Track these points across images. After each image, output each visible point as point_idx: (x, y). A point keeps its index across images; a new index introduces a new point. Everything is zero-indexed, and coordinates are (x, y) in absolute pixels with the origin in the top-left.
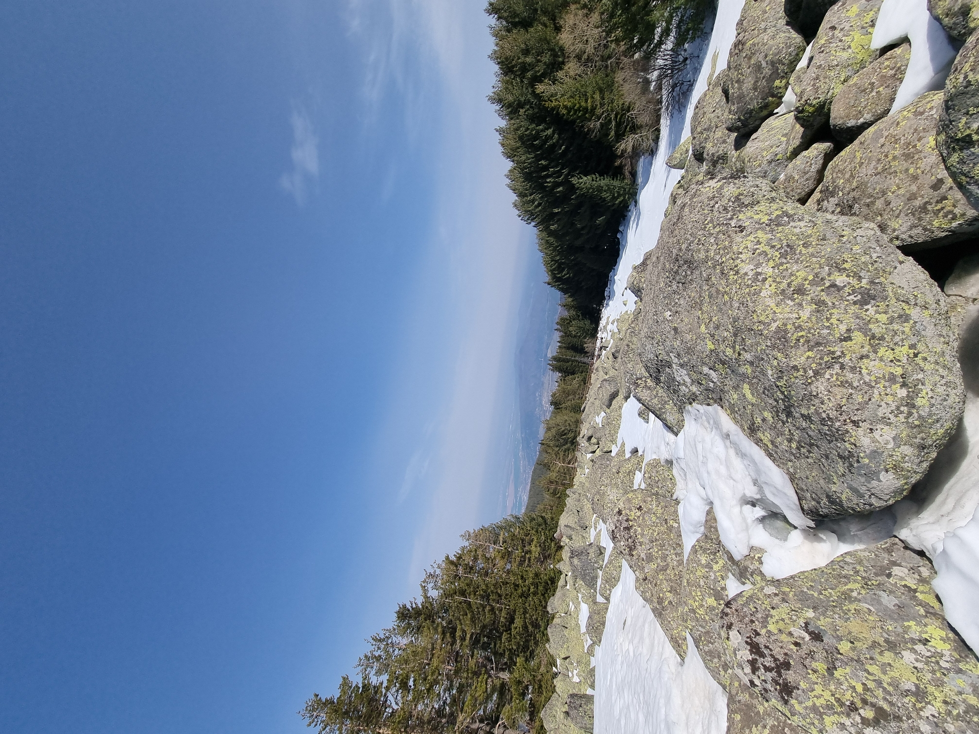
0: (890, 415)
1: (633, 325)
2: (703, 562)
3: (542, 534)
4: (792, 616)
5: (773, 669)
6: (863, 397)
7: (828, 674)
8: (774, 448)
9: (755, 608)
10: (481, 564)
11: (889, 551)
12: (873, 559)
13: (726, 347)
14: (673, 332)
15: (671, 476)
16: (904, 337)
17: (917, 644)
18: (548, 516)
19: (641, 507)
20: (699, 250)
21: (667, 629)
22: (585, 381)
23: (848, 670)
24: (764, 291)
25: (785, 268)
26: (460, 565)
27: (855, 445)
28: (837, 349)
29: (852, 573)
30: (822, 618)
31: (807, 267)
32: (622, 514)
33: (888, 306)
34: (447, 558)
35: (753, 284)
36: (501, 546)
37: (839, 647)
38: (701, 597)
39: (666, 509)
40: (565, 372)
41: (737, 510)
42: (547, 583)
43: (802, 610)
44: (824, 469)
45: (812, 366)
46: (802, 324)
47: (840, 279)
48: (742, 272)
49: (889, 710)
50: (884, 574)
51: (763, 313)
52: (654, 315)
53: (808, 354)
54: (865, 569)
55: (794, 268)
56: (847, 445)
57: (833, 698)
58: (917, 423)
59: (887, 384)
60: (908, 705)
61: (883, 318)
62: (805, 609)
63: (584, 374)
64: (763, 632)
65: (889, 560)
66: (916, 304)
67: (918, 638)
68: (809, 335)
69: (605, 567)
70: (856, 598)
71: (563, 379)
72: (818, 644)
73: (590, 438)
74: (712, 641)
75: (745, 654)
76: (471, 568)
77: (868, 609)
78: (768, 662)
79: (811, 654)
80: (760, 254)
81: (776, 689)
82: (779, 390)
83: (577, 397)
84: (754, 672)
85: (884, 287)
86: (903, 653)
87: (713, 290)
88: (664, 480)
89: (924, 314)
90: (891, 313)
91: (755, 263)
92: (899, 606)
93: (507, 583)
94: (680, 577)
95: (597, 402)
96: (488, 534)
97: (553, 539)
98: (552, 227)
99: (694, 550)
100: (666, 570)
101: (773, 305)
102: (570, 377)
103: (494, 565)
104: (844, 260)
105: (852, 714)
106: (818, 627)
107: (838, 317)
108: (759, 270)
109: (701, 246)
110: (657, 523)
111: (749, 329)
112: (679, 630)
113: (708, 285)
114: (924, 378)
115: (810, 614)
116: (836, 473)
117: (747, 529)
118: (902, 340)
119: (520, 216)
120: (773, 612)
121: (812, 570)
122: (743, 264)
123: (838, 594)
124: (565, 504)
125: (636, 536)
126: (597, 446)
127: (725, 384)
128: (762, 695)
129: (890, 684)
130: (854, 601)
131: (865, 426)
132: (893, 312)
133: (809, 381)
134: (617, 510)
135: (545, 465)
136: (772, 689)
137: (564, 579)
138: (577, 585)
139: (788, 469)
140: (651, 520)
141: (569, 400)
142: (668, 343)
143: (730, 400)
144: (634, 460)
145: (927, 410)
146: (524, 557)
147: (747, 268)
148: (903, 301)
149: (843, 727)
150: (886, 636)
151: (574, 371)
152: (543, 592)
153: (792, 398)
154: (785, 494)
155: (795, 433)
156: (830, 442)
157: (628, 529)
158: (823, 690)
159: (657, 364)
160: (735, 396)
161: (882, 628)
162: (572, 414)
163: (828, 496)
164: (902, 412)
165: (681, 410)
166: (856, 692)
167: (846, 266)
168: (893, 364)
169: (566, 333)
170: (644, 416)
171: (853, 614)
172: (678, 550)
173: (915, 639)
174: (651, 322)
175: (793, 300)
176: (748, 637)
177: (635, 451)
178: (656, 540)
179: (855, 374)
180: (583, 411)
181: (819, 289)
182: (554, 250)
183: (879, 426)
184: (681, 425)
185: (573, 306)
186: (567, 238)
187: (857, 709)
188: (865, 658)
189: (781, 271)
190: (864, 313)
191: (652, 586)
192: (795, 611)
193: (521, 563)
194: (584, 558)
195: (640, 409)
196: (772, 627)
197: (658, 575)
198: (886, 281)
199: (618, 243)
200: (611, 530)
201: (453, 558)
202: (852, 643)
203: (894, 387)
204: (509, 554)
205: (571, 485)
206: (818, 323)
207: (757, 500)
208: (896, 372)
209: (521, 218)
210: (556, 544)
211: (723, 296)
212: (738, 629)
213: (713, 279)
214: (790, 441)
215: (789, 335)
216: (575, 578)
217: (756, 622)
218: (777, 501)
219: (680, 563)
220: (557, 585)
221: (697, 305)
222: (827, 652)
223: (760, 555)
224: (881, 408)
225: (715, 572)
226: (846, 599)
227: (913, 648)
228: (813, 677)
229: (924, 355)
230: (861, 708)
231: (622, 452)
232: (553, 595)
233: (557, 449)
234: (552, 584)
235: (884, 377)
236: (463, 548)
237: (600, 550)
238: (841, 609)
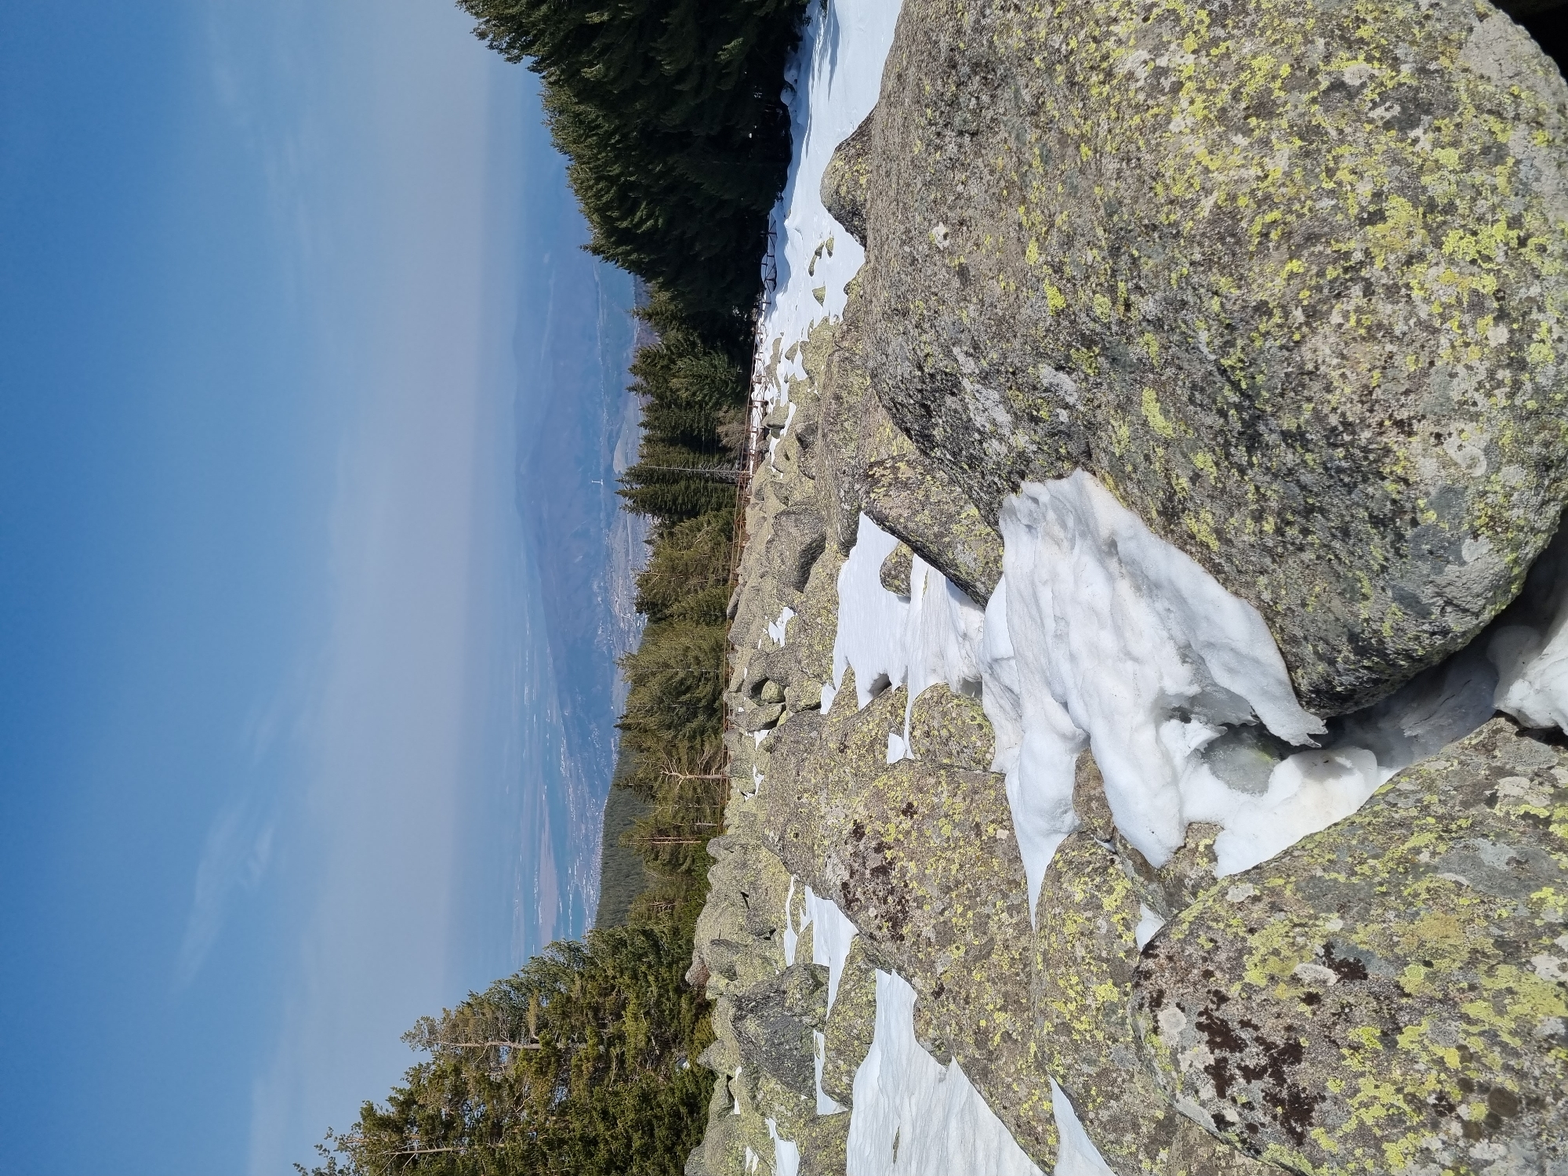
0: (1476, 395)
1: (846, 344)
2: (1079, 897)
3: (651, 978)
4: (1294, 937)
5: (1264, 1069)
6: (1417, 360)
7: (1385, 1046)
8: (1224, 548)
9: (1212, 940)
10: (477, 1106)
11: (1487, 748)
12: (1456, 773)
13: (1094, 292)
14: (956, 283)
15: (979, 720)
16: (1496, 200)
17: (1561, 934)
18: (661, 927)
19: (910, 805)
20: (1007, 27)
21: (1002, 1105)
22: (730, 532)
23: (1426, 1026)
24: (1177, 119)
25: (1224, 50)
26: (413, 1123)
27: (1406, 481)
28: (1354, 246)
29: (1414, 812)
30: (1359, 926)
31: (1275, 43)
32: (863, 834)
33: (1458, 126)
34: (369, 1112)
35: (1150, 102)
36: (533, 1041)
37: (1402, 981)
38: (1079, 988)
39: (977, 797)
40: (669, 511)
41: (1147, 735)
42: (677, 1115)
43: (1317, 919)
44: (1340, 569)
45: (1301, 296)
46: (1272, 190)
47: (1353, 69)
48: (1121, 71)
49: (1516, 1090)
50: (1481, 801)
51: (1177, 176)
52: (904, 243)
53: (1289, 267)
54: (1443, 798)
55: (1245, 51)
56: (1390, 486)
57: (1401, 1096)
58: (1531, 405)
59: (1467, 319)
60: (1552, 1070)
61: (1450, 157)
62: (1323, 915)
63: (724, 512)
64: (1234, 990)
65: (1490, 768)
66: (1517, 117)
67: (1561, 921)
68: (1290, 218)
69: (832, 1014)
70: (1427, 865)
71: (667, 533)
72: (1356, 986)
73: (757, 689)
74: (1116, 1091)
75: (1201, 1055)
76: (449, 1125)
77: (1456, 882)
78: (1253, 1056)
79: (1344, 1014)
80: (1160, 20)
81: (1275, 1117)
82: (1229, 379)
83: (712, 578)
84: (1221, 1093)
85: (1449, 81)
86: (1535, 960)
87: (1052, 139)
88: (965, 731)
89: (1535, 142)
90: (1466, 145)
91: (1150, 43)
92: (1518, 862)
93: (562, 1142)
94: (1025, 966)
95: (769, 585)
96: (489, 1016)
97: (682, 988)
98: (588, 73)
99: (1054, 875)
100: (989, 954)
101: (1201, 152)
102: (687, 523)
103: (518, 1102)
104: (1357, 18)
105: (1443, 1120)
106: (1354, 948)
107: (1352, 165)
108: (1162, 62)
109: (1012, 13)
110: (957, 839)
111: (1146, 226)
112: (1035, 1098)
113: (1037, 127)
114: (1542, 295)
115: (1334, 924)
116: (1368, 568)
117: (1175, 780)
118: (1493, 209)
119: (482, 35)
120: (1253, 941)
121: (1329, 828)
122: (1121, 51)
123: (1390, 864)
124: (708, 886)
125: (906, 885)
126: (779, 707)
127: (1096, 403)
128: (1244, 1141)
129: (1513, 1033)
130: (1424, 873)
131: (1424, 428)
132: (1471, 140)
133: (1297, 337)
134: (851, 826)
135: (639, 787)
136: (1267, 1120)
137: (724, 1092)
138: (759, 1097)
139: (1258, 597)
140: (940, 836)
141: (688, 592)
142: (946, 319)
143: (1111, 448)
144: (882, 709)
145: (1551, 370)
146: (604, 1058)
147: (1132, 60)
148: (1490, 112)
149: (1425, 1156)
150: (1496, 932)
151: (694, 506)
152: (669, 1143)
153: (1259, 394)
154: (1256, 661)
155: (1269, 493)
156: (1350, 488)
157: (882, 871)
158: (1377, 1087)
159: (920, 391)
160: (1124, 432)
161: (1487, 917)
162: (703, 629)
163: (1353, 638)
164: (1500, 384)
165: (991, 516)
166: (1447, 1069)
167: (1364, 32)
168: (1475, 269)
169: (661, 397)
170: (897, 583)
171: (1424, 901)
172: (1015, 898)
173: (1555, 924)
174: (895, 265)
175: (1248, 132)
176: (1201, 1014)
177: (882, 685)
178: (958, 883)
179: (1397, 302)
180: (732, 618)
181: (1306, 97)
182: (602, 145)
183: (1454, 426)
184: (993, 570)
185: (674, 317)
186: (638, 106)
187: (1452, 1108)
188: (1458, 990)
189: (1215, 60)
190: (1410, 149)
191: (958, 1005)
192: (1300, 925)
193: (597, 1078)
194: (772, 1012)
195: (884, 564)
196: (1254, 976)
197: (970, 972)
198: (1451, 66)
199: (786, 122)
200: (838, 883)
201: (386, 1109)
202: (1428, 964)
203: (1481, 323)
204: (560, 1057)
205: (719, 830)
206: (1308, 184)
207: (1193, 700)
208: (1484, 287)
209: (487, 42)
210: (692, 1000)
211: (1078, 147)
212: (1177, 1000)
213: (1049, 105)
214: (1258, 517)
215: (1244, 224)
216: (753, 1077)
217: (1218, 974)
218: (1238, 687)
219: (1023, 928)
220: (706, 1114)
221: (1014, 190)
222: (1377, 998)
223: (1208, 841)
224: (1456, 381)
225: (1109, 915)
226: (1406, 872)
227: (1554, 945)
228: (1353, 1063)
229: (1541, 240)
230: (1461, 1102)
231: (848, 695)
232: (699, 1143)
233: (668, 735)
234: (691, 1113)
235: (1459, 301)
236: (417, 1073)
237: (814, 977)
238: (1399, 896)
